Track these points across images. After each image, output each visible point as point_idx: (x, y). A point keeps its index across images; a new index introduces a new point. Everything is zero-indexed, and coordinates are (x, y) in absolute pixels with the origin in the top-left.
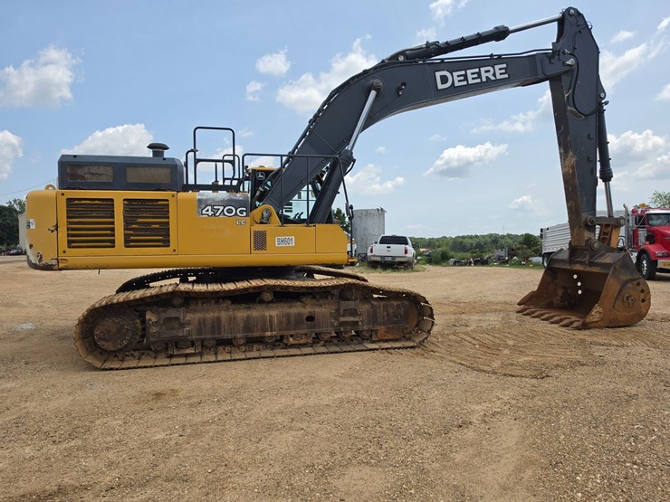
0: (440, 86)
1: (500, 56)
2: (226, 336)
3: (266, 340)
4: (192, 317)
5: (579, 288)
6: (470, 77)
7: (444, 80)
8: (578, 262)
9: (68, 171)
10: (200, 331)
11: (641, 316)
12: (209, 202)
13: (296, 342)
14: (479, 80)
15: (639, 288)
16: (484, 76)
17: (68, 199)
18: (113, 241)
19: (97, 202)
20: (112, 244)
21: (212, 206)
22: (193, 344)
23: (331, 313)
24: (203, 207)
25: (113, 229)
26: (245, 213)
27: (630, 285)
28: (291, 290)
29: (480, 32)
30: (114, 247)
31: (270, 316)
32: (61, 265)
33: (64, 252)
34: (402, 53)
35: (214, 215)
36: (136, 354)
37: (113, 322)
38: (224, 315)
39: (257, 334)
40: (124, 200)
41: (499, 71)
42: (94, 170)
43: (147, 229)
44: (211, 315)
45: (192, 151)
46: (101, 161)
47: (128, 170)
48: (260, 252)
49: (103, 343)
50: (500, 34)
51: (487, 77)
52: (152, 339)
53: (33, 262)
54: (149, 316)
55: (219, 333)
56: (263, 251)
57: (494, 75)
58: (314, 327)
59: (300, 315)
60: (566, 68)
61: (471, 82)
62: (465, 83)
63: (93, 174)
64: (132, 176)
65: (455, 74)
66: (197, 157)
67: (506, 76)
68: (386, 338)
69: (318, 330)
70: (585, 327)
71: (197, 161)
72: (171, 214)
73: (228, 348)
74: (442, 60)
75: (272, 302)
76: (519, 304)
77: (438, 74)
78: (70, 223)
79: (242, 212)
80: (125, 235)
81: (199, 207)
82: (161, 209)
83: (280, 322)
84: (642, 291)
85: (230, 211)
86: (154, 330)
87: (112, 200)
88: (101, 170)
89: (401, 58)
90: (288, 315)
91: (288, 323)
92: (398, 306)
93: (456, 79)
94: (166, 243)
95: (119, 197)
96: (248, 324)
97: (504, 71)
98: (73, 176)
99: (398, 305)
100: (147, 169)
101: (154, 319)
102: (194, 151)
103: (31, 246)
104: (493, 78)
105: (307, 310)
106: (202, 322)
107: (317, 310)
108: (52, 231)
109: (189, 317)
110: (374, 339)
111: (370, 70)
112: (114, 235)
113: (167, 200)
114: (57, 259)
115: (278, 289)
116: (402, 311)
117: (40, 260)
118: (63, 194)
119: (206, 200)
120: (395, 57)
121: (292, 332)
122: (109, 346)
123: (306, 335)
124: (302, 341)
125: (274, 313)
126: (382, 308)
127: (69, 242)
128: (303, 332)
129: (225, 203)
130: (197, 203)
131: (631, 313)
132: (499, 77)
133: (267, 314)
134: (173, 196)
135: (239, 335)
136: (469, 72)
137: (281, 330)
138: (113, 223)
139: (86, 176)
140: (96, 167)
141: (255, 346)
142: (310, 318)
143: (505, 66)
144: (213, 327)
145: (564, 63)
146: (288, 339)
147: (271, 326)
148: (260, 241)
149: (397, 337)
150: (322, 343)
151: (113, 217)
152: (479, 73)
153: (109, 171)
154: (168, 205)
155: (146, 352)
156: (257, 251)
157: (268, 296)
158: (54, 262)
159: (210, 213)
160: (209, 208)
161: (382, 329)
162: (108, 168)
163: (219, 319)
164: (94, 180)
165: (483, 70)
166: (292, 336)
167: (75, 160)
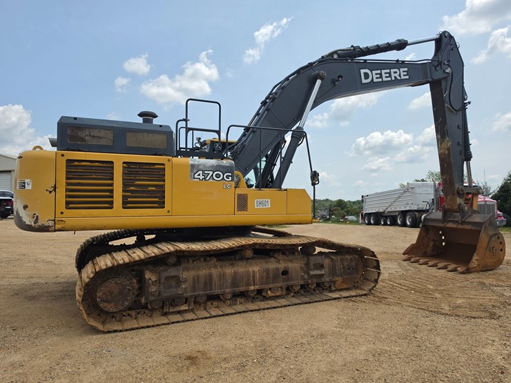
0: (364, 81)
1: (403, 62)
2: (216, 291)
3: (250, 293)
4: (187, 274)
5: (443, 241)
6: (384, 75)
7: (367, 76)
8: (450, 221)
9: (69, 132)
10: (194, 288)
11: (500, 262)
12: (201, 167)
13: (273, 294)
14: (389, 79)
15: (499, 241)
16: (393, 75)
17: (67, 160)
18: (112, 203)
19: (97, 164)
20: (110, 205)
21: (203, 171)
22: (186, 301)
23: (301, 268)
24: (195, 171)
25: (112, 191)
26: (230, 178)
27: (493, 239)
28: (268, 247)
29: (389, 42)
30: (112, 208)
31: (253, 272)
32: (58, 226)
33: (62, 213)
34: (336, 52)
35: (205, 179)
36: (133, 313)
37: (116, 283)
38: (215, 272)
39: (242, 289)
40: (124, 163)
41: (402, 73)
42: (95, 133)
43: (143, 191)
44: (203, 272)
45: (184, 120)
46: (102, 124)
47: (128, 134)
48: (242, 212)
49: (105, 304)
50: (401, 45)
51: (395, 77)
52: (152, 298)
53: (28, 223)
54: (148, 275)
55: (211, 289)
56: (245, 212)
57: (400, 75)
58: (287, 280)
59: (277, 269)
60: (445, 75)
61: (385, 79)
62: (380, 80)
63: (93, 137)
64: (131, 141)
65: (374, 72)
66: (188, 126)
67: (407, 77)
68: (342, 287)
69: (290, 283)
70: (468, 271)
71: (188, 130)
72: (167, 178)
73: (215, 303)
74: (365, 60)
75: (253, 258)
76: (404, 254)
77: (362, 71)
78: (68, 184)
79: (227, 177)
80: (123, 196)
81: (192, 171)
82: (157, 172)
83: (261, 277)
84: (501, 243)
85: (218, 176)
86: (153, 289)
87: (112, 162)
88: (102, 133)
89: (335, 56)
90: (267, 271)
91: (268, 277)
92: (351, 260)
93: (375, 76)
94: (161, 205)
95: (118, 160)
96: (235, 281)
97: (406, 73)
98: (73, 138)
99: (351, 258)
100: (145, 134)
101: (154, 278)
102: (186, 120)
103: (25, 207)
104: (399, 78)
105: (282, 266)
106: (196, 279)
107: (290, 265)
108: (50, 192)
109: (184, 275)
110: (333, 288)
111: (314, 63)
112: (112, 197)
113: (164, 165)
114: (54, 220)
115: (257, 247)
116: (353, 264)
117: (36, 222)
118: (63, 155)
119: (198, 165)
120: (331, 54)
121: (271, 286)
122: (110, 307)
123: (281, 287)
124: (278, 294)
125: (256, 268)
126: (339, 261)
127: (67, 203)
128: (279, 285)
129: (215, 169)
130: (190, 168)
131: (495, 260)
132: (403, 77)
133: (251, 269)
134: (169, 160)
135: (227, 291)
136: (383, 71)
137: (262, 284)
138: (112, 185)
139: (86, 138)
140: (97, 131)
141: (239, 300)
142: (285, 273)
143: (406, 69)
144: (205, 284)
145: (444, 71)
146: (267, 292)
147: (254, 281)
148: (242, 203)
149: (350, 286)
150: (292, 294)
151: (112, 179)
152: (390, 73)
153: (110, 135)
154: (164, 169)
155: (142, 311)
156: (240, 212)
157: (249, 253)
158: (51, 223)
159: (201, 177)
160: (201, 172)
161: (339, 279)
162: (108, 132)
163: (211, 276)
164: (94, 142)
165: (392, 71)
166: (270, 289)
167: (75, 122)
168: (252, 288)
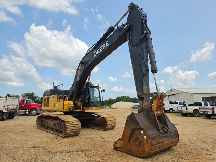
0: (95, 56)
7: (95, 53)
17: (44, 98)
27: (137, 131)
30: (46, 106)
32: (43, 109)
40: (47, 98)
43: (48, 103)
51: (104, 48)
56: (55, 108)
57: (106, 46)
59: (55, 123)
61: (100, 51)
65: (97, 51)
67: (109, 44)
72: (49, 100)
104: (105, 47)
121: (54, 127)
125: (52, 122)
131: (139, 149)
134: (50, 96)
136: (100, 48)
143: (108, 41)
165: (103, 46)
168: (51, 127)
